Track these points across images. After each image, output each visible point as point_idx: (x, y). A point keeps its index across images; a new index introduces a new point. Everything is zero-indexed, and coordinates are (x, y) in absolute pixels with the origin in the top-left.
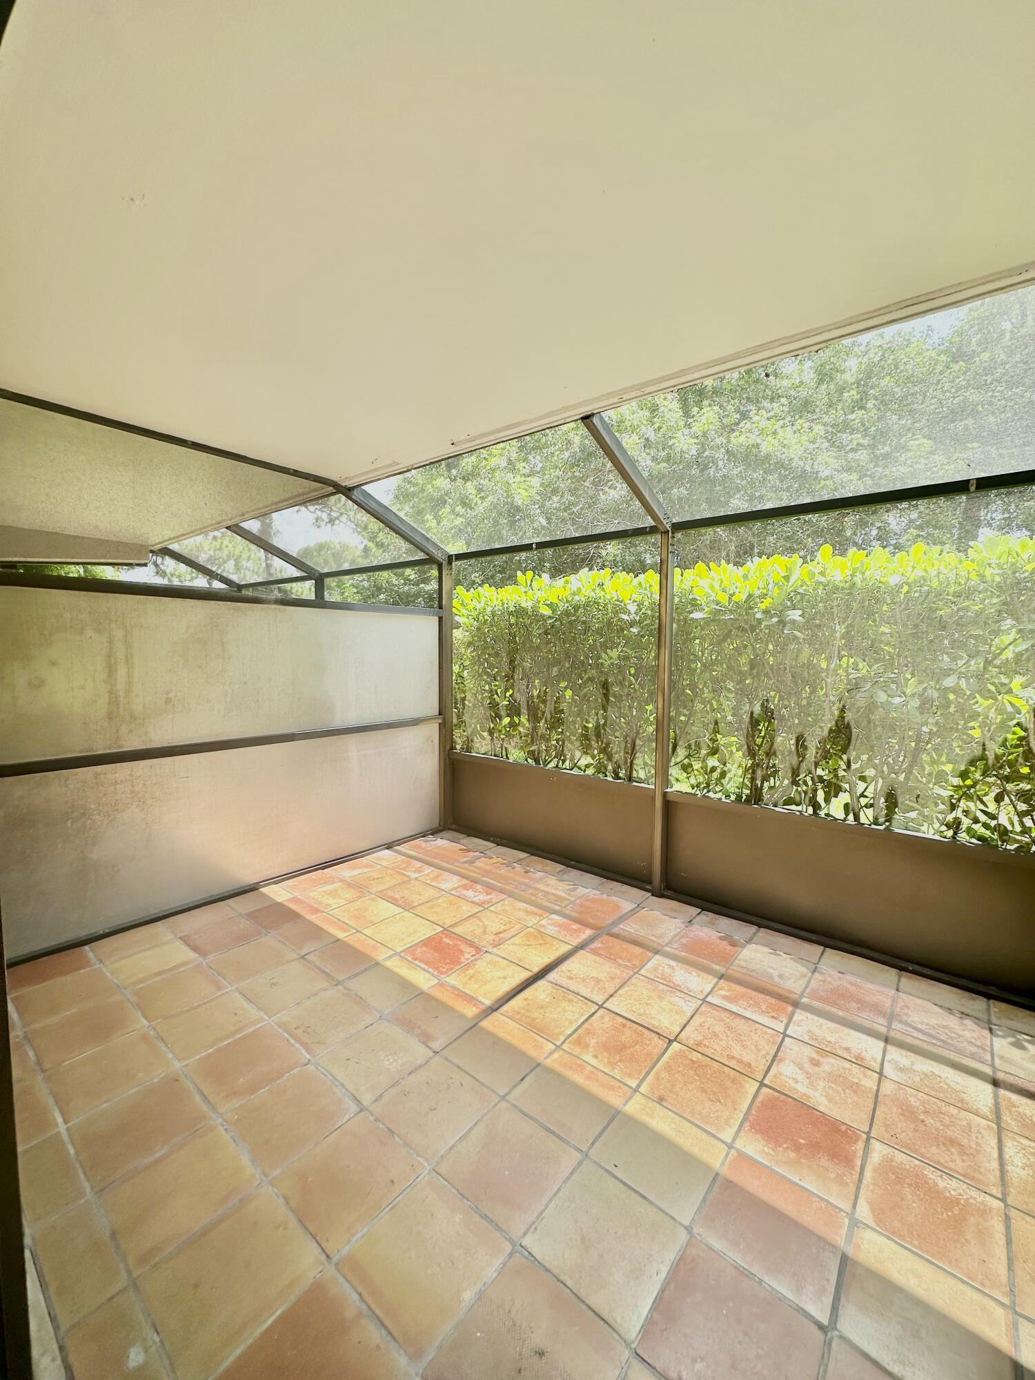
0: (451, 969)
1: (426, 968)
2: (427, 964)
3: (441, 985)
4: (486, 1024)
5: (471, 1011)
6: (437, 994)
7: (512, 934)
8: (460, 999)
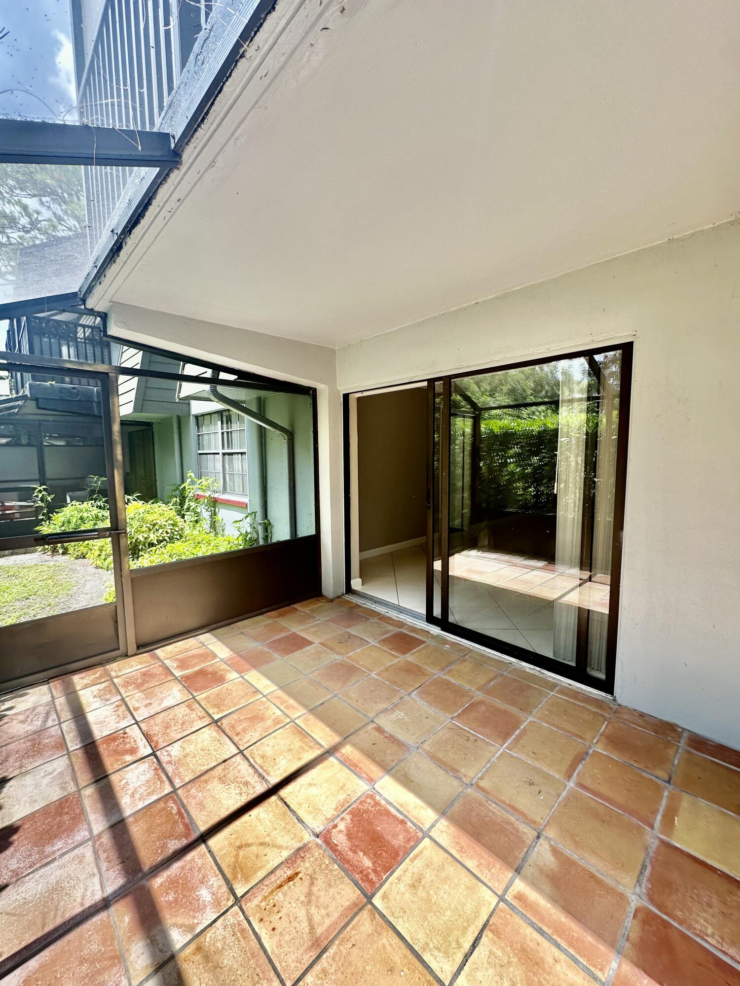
0: (361, 803)
1: (388, 806)
2: (388, 813)
3: (371, 781)
4: (336, 739)
5: (347, 750)
6: (374, 770)
7: (273, 878)
8: (355, 761)
